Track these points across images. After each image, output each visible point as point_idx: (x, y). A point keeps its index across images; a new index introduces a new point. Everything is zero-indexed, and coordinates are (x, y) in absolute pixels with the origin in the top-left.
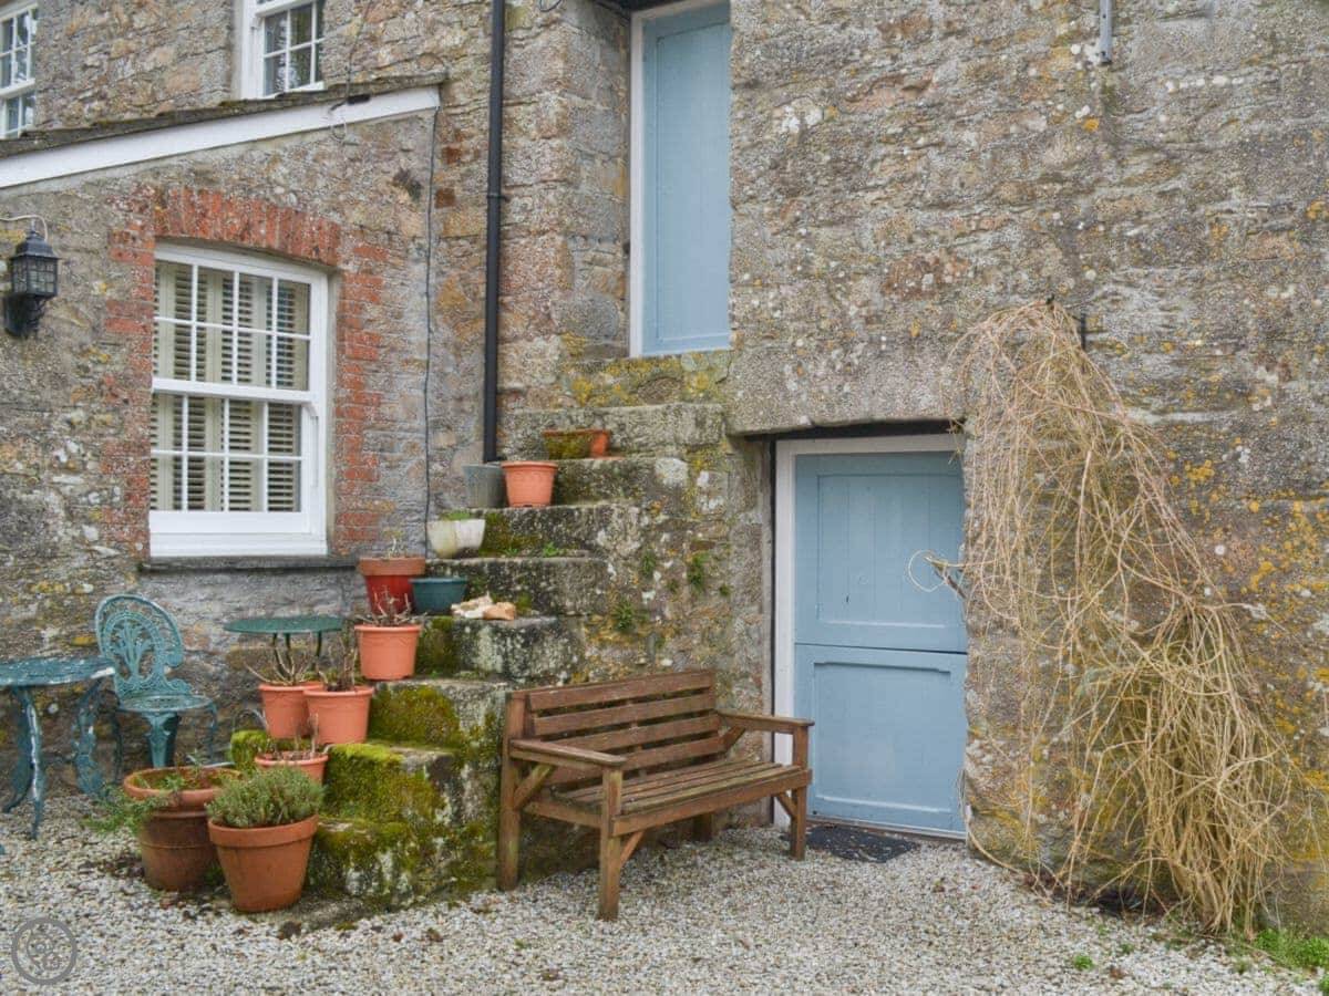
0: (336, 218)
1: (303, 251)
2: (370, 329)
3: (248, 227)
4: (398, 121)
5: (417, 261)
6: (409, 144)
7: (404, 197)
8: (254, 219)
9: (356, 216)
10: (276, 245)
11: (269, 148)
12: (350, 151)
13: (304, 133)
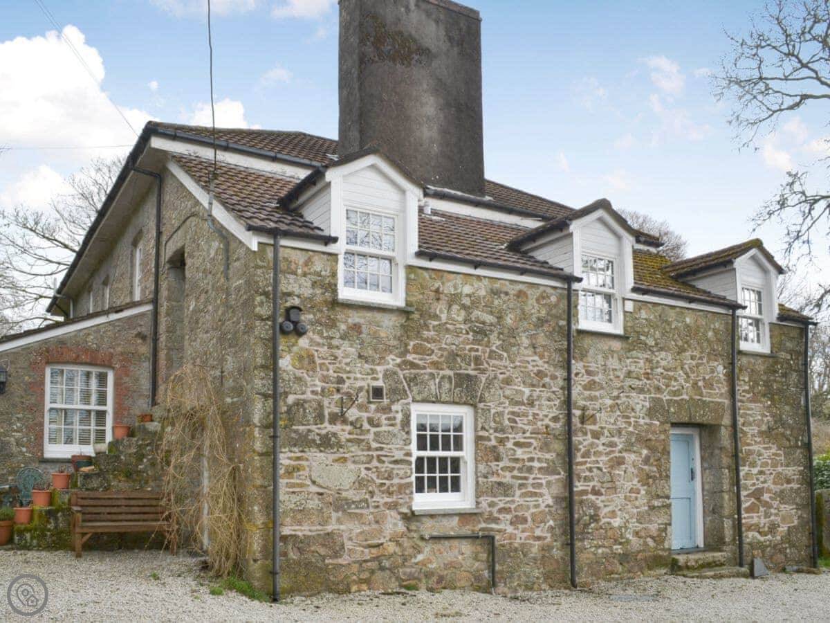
0: (112, 350)
1: (98, 362)
2: (126, 385)
3: (78, 356)
4: (136, 316)
5: (144, 362)
6: (142, 323)
7: (139, 341)
8: (81, 353)
9: (119, 349)
10: (88, 361)
11: (86, 331)
12: (118, 328)
13: (99, 325)
